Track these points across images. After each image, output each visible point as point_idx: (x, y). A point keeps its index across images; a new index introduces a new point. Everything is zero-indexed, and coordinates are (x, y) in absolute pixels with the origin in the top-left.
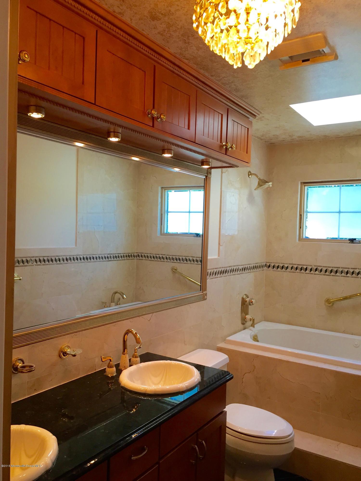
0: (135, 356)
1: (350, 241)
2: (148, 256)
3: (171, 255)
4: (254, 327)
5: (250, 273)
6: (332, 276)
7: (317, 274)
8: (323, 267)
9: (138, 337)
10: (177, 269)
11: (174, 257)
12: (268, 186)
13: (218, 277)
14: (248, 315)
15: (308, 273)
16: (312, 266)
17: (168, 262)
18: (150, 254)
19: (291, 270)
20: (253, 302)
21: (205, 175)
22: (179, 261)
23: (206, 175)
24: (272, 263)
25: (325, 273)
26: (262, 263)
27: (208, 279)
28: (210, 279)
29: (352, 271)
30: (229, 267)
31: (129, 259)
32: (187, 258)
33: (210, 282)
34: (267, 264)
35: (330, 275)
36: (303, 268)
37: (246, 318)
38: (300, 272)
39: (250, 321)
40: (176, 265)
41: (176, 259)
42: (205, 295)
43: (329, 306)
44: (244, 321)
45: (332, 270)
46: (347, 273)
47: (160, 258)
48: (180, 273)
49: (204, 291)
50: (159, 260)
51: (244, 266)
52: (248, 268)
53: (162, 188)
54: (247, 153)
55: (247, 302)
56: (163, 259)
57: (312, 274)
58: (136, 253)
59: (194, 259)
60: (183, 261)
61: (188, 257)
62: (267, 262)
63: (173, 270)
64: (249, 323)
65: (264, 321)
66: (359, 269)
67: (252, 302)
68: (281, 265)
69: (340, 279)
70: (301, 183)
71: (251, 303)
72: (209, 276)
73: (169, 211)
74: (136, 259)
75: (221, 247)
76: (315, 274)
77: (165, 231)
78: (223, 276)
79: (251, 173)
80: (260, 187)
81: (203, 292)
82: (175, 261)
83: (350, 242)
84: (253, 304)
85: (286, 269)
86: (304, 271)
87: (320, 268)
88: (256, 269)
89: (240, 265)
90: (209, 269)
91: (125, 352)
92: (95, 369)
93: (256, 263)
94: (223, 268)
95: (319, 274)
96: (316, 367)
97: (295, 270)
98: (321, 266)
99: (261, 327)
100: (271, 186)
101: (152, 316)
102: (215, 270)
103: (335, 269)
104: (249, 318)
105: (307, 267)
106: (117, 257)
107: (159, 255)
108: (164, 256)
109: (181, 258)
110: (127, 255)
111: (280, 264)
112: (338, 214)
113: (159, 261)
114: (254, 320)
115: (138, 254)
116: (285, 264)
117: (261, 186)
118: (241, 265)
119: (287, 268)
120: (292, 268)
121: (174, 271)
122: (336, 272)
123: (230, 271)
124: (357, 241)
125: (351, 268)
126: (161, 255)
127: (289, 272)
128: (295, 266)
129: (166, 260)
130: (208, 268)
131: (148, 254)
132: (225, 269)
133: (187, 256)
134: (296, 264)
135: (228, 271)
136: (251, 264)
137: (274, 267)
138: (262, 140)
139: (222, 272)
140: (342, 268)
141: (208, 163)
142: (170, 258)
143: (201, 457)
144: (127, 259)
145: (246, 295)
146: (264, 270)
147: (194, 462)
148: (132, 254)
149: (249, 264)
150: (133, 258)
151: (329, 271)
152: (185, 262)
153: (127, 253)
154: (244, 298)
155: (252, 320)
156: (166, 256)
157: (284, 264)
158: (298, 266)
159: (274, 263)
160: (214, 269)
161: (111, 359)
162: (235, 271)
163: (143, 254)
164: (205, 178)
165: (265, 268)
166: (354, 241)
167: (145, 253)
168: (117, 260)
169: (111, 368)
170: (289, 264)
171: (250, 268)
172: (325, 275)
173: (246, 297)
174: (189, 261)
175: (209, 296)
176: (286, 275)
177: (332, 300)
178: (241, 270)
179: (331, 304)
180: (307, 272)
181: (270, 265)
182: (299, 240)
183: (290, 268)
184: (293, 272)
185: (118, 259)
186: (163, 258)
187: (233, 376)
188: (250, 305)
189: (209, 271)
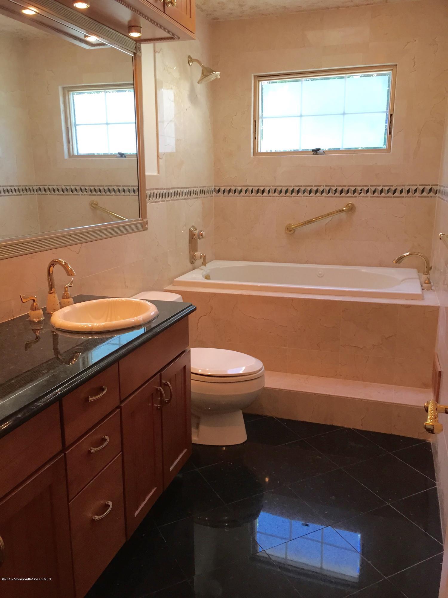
0: (66, 297)
1: (314, 152)
2: (54, 188)
3: (87, 186)
4: (205, 265)
5: (196, 199)
6: (294, 197)
7: (277, 196)
8: (283, 187)
9: (70, 269)
10: (98, 203)
11: (92, 188)
12: (216, 78)
13: (159, 202)
14: (197, 251)
15: (266, 196)
16: (270, 187)
17: (85, 195)
18: (57, 186)
19: (245, 193)
20: (204, 235)
21: (133, 52)
22: (99, 193)
23: (135, 52)
24: (222, 186)
25: (286, 194)
26: (209, 187)
27: (148, 203)
28: (150, 202)
29: (315, 189)
30: (172, 188)
31: (27, 195)
32: (110, 188)
33: (151, 207)
34: (216, 189)
35: (291, 197)
36: (259, 190)
37: (195, 256)
38: (256, 195)
39: (201, 258)
40: (96, 198)
41: (95, 191)
42: (146, 223)
43: (290, 234)
44: (193, 259)
45: (293, 189)
46: (310, 192)
47: (72, 191)
48: (103, 208)
49: (144, 218)
50: (71, 193)
51: (190, 189)
52: (195, 192)
53: (64, 88)
54: (190, 17)
55: (196, 235)
56: (77, 192)
57: (270, 196)
58: (36, 185)
59: (120, 188)
60: (105, 192)
61: (112, 186)
62: (216, 185)
63: (92, 205)
64: (199, 262)
65: (216, 259)
66: (324, 186)
67: (202, 235)
68: (234, 189)
69: (303, 200)
70: (255, 76)
71: (200, 236)
72: (148, 199)
73: (77, 123)
74: (38, 194)
75: (160, 160)
76: (273, 196)
77: (74, 152)
78: (165, 200)
79: (191, 58)
80: (205, 78)
81: (142, 220)
82: (94, 193)
83: (314, 154)
84: (203, 238)
85: (240, 193)
86: (261, 193)
87: (279, 189)
88: (203, 194)
89: (184, 188)
90: (148, 190)
91: (52, 291)
92: (13, 315)
93: (203, 187)
94: (164, 189)
95: (278, 197)
96: (283, 298)
97: (250, 194)
98: (281, 186)
99: (212, 265)
100: (219, 77)
101: (81, 248)
102: (156, 191)
103: (297, 189)
104: (199, 255)
105: (264, 189)
106: (10, 191)
107: (70, 186)
108: (77, 188)
109: (101, 188)
110: (24, 188)
111: (232, 187)
112: (299, 118)
113: (71, 195)
114: (205, 256)
115: (38, 187)
116: (238, 187)
117: (206, 76)
118: (186, 188)
119: (241, 191)
120: (246, 191)
121: (94, 206)
122: (298, 192)
123: (173, 194)
124: (322, 151)
125: (315, 186)
126: (73, 186)
127: (243, 196)
128: (251, 189)
129: (80, 193)
130: (147, 187)
131: (54, 187)
132: (168, 191)
133: (110, 186)
134: (251, 186)
135: (171, 193)
136: (197, 187)
137: (224, 191)
138: (202, 10)
139: (163, 195)
140: (304, 186)
141: (137, 28)
142: (86, 189)
143: (166, 401)
144: (25, 193)
145: (193, 226)
146: (213, 196)
147: (158, 406)
148: (31, 188)
149: (195, 187)
150: (32, 192)
151: (290, 192)
152: (108, 193)
153: (22, 186)
154: (191, 231)
155: (203, 257)
156: (80, 187)
157: (236, 186)
158: (253, 188)
159: (224, 186)
160: (153, 189)
161: (34, 299)
162: (180, 195)
163: (46, 187)
164: (133, 56)
165: (214, 194)
166: (318, 151)
167: (49, 185)
168: (10, 196)
169: (36, 310)
170: (243, 186)
171: (197, 193)
172: (285, 197)
173: (194, 230)
174: (113, 192)
175: (150, 226)
176: (239, 200)
177: (293, 227)
178: (187, 194)
179: (293, 230)
180: (265, 194)
181: (219, 189)
182: (254, 155)
183: (243, 191)
184: (248, 196)
185: (11, 193)
186: (76, 190)
187: (196, 307)
188: (200, 238)
189: (149, 192)
